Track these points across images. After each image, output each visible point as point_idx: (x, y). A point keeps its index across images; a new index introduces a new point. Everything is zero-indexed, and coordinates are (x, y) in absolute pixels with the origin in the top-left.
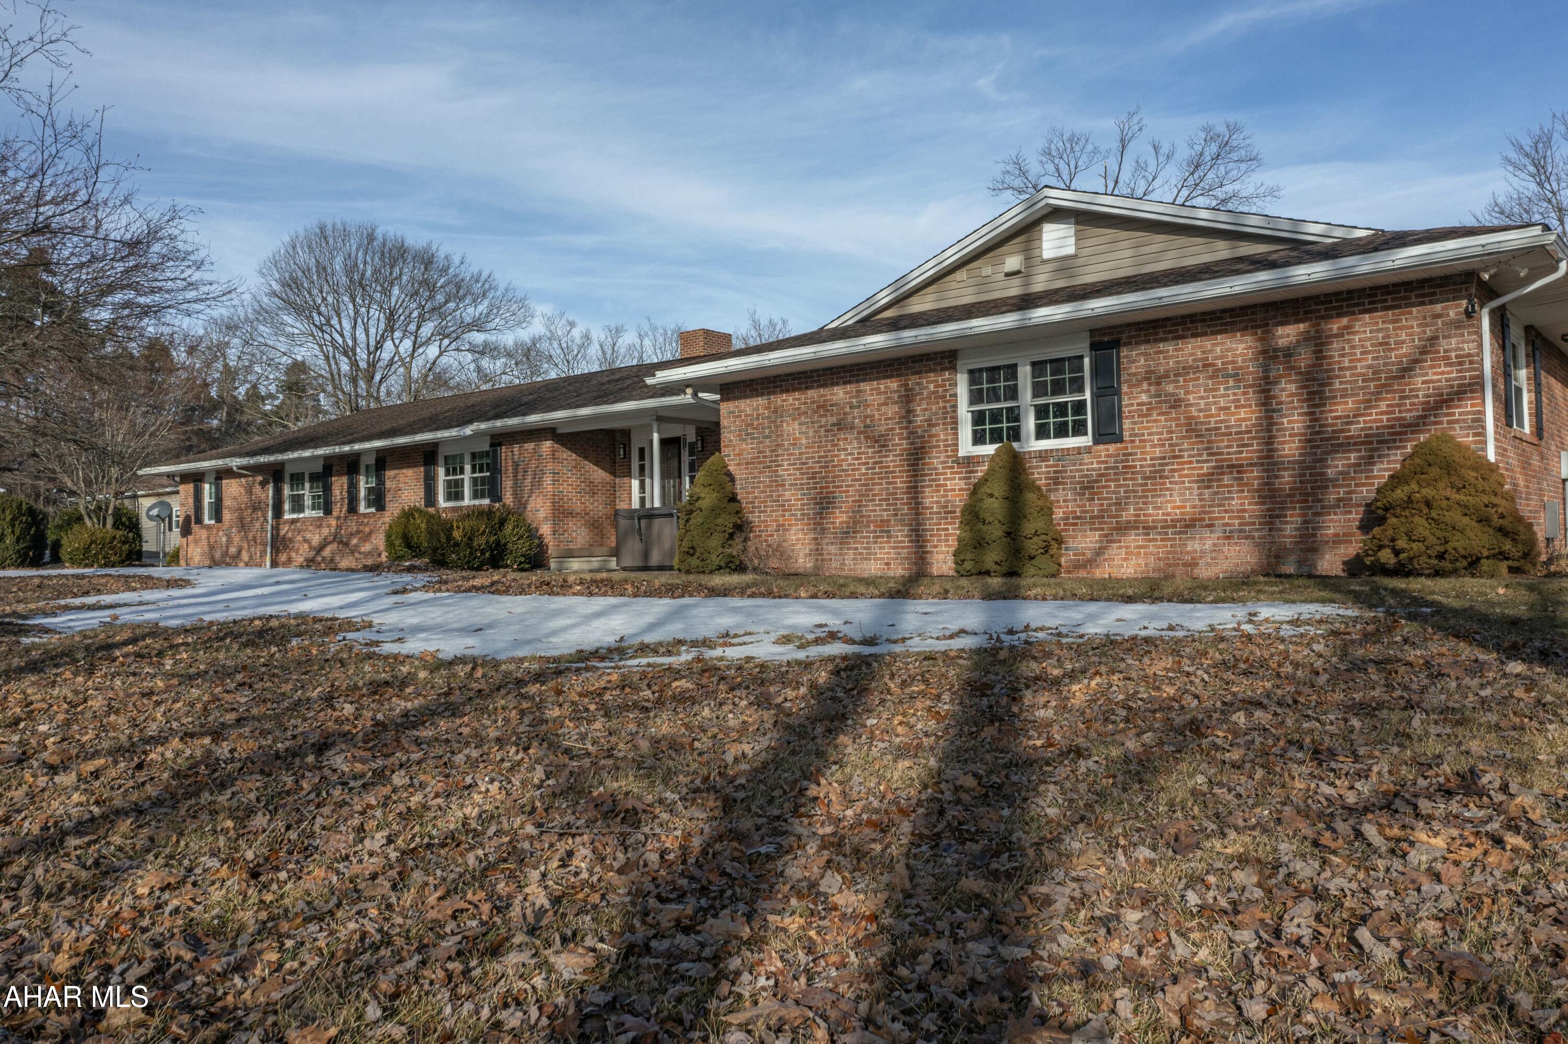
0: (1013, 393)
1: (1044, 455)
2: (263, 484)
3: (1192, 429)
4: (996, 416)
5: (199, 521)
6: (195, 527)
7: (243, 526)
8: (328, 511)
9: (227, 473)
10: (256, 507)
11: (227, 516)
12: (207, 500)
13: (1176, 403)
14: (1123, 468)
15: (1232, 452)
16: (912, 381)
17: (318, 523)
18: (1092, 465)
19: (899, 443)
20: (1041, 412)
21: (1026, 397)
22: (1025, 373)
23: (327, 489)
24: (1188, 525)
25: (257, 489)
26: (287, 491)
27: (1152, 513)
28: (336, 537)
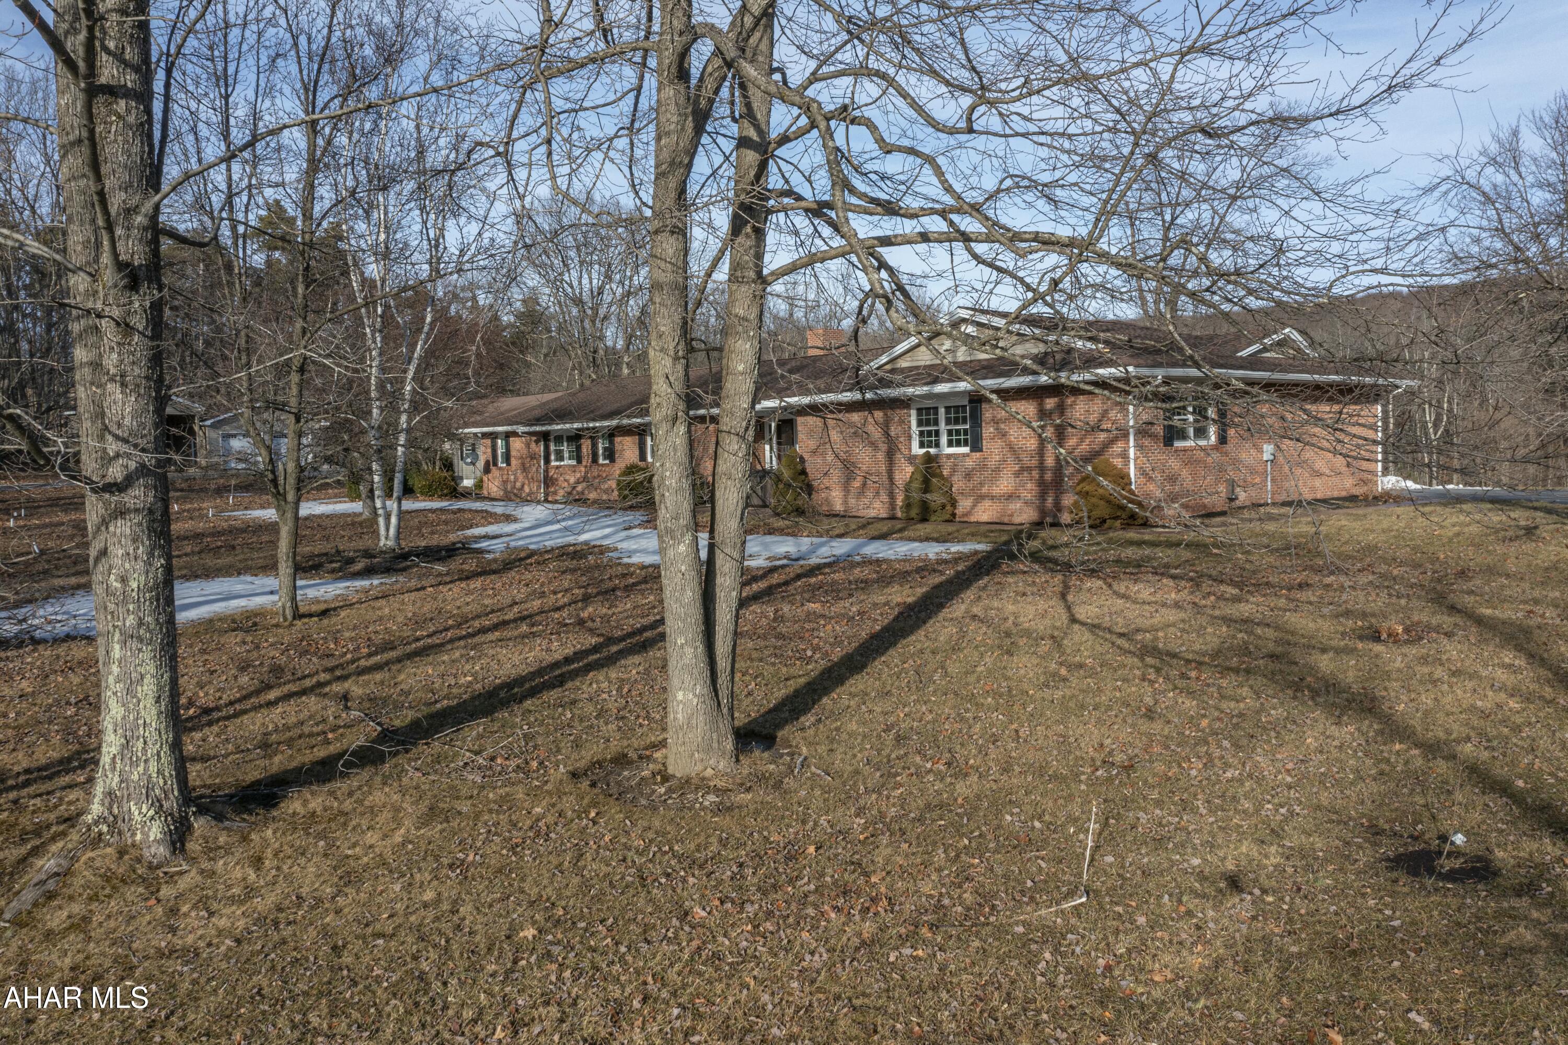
0: (936, 423)
1: (949, 456)
2: (537, 442)
3: (1011, 448)
4: (929, 434)
5: (495, 464)
6: (493, 468)
7: (524, 469)
8: (579, 461)
9: (515, 434)
10: (533, 457)
11: (514, 462)
12: (500, 451)
13: (1004, 435)
14: (982, 467)
15: (1027, 461)
16: (889, 412)
17: (573, 469)
18: (970, 463)
19: (884, 447)
20: (950, 433)
21: (943, 427)
22: (942, 411)
23: (579, 448)
24: (1010, 497)
25: (533, 445)
26: (552, 447)
27: (996, 491)
28: (585, 479)
